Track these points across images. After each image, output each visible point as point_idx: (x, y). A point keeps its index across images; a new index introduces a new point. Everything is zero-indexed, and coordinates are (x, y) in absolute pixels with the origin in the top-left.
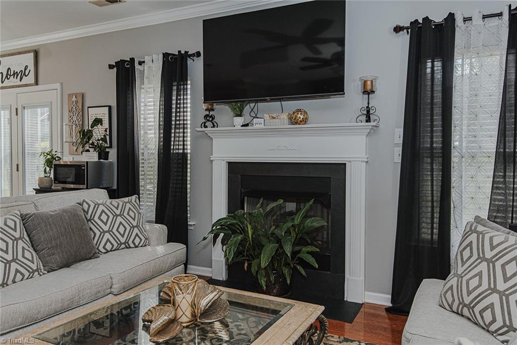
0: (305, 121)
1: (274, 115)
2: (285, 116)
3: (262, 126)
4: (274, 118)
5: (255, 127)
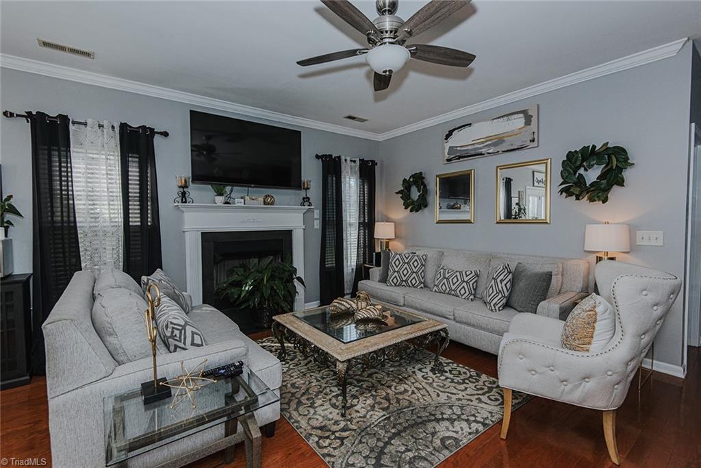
0: (272, 203)
1: (253, 198)
2: (261, 199)
3: (243, 205)
4: (253, 199)
5: (237, 205)
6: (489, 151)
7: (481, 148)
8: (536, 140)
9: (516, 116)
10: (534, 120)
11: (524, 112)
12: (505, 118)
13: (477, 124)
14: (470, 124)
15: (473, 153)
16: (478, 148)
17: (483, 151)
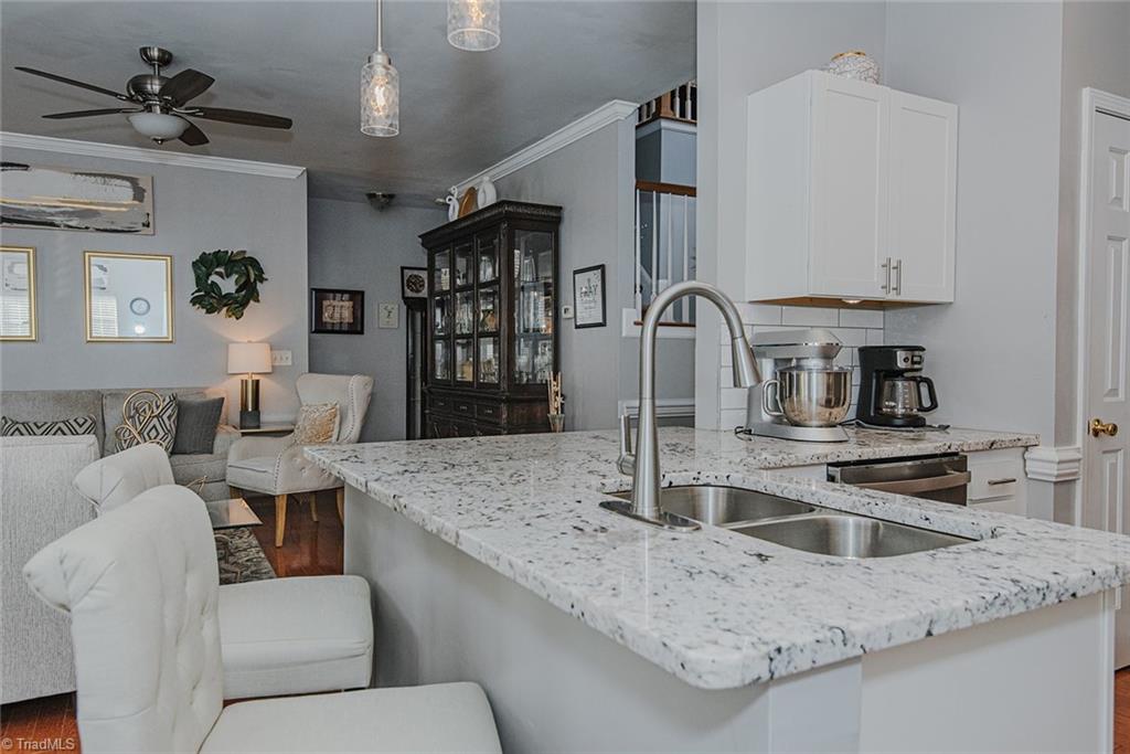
6: (70, 223)
7: (52, 215)
8: (151, 225)
9: (118, 182)
10: (148, 195)
11: (133, 181)
12: (99, 179)
13: (39, 171)
14: (27, 166)
15: (35, 218)
16: (44, 212)
17: (57, 220)
